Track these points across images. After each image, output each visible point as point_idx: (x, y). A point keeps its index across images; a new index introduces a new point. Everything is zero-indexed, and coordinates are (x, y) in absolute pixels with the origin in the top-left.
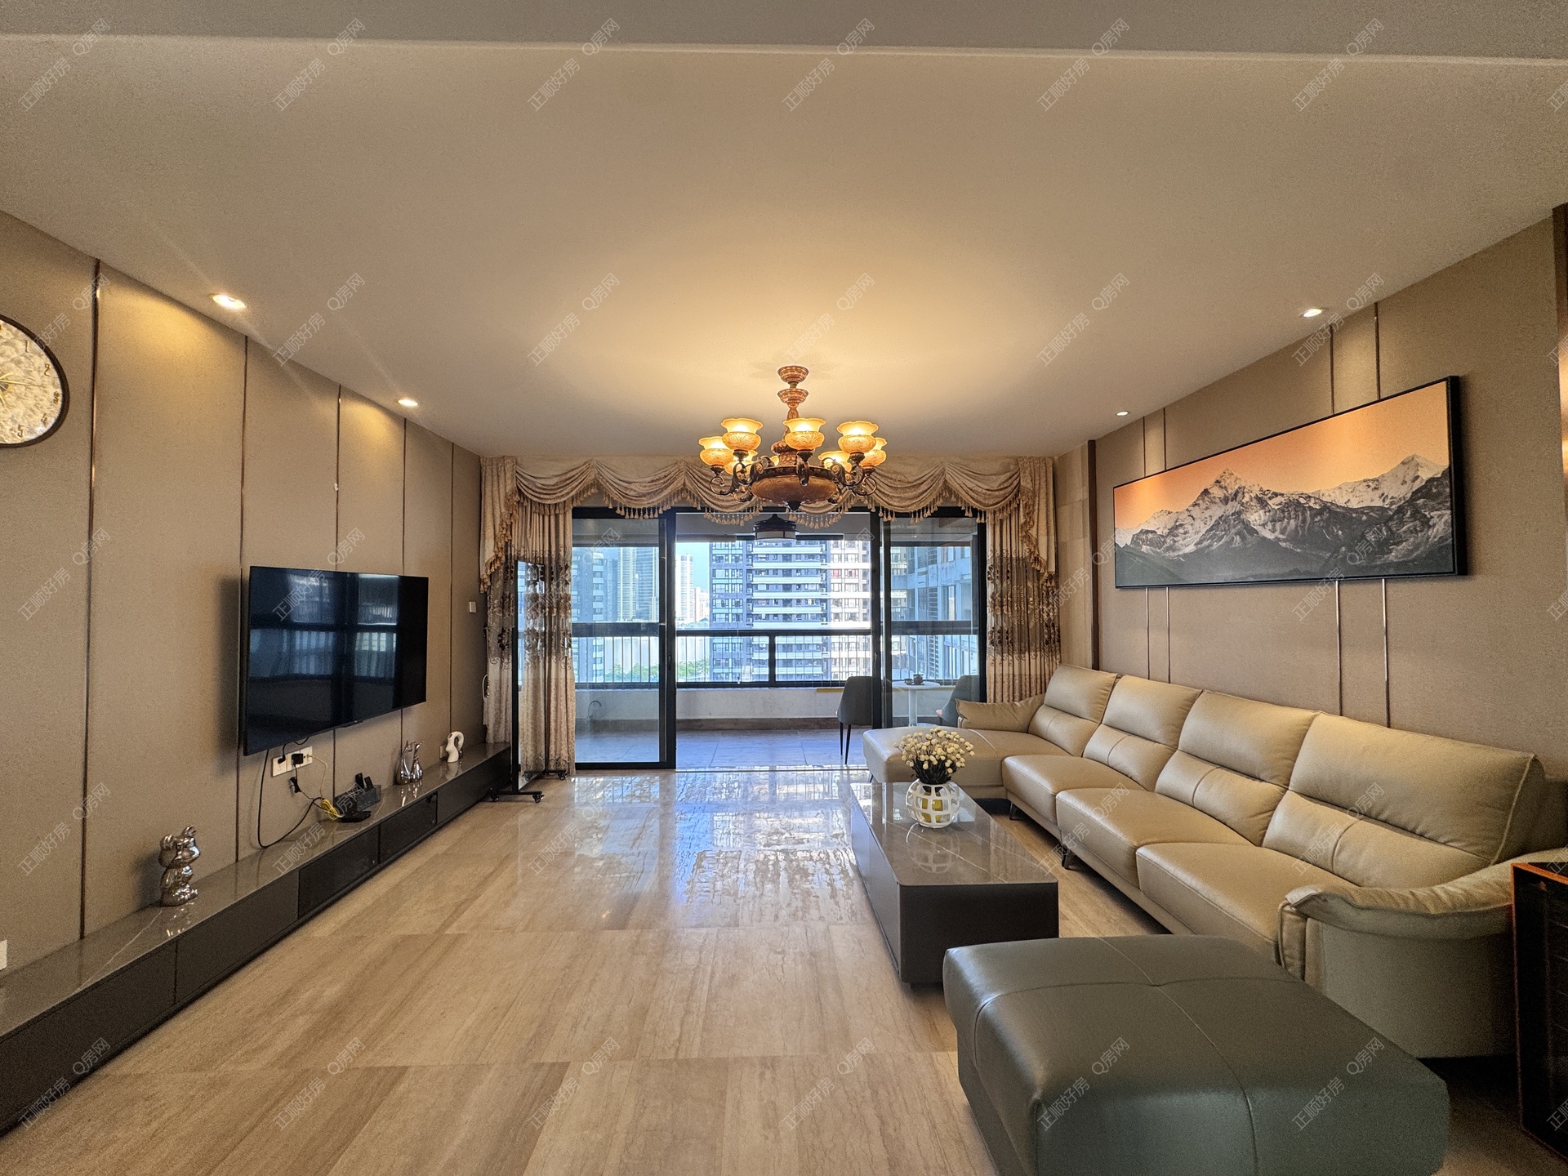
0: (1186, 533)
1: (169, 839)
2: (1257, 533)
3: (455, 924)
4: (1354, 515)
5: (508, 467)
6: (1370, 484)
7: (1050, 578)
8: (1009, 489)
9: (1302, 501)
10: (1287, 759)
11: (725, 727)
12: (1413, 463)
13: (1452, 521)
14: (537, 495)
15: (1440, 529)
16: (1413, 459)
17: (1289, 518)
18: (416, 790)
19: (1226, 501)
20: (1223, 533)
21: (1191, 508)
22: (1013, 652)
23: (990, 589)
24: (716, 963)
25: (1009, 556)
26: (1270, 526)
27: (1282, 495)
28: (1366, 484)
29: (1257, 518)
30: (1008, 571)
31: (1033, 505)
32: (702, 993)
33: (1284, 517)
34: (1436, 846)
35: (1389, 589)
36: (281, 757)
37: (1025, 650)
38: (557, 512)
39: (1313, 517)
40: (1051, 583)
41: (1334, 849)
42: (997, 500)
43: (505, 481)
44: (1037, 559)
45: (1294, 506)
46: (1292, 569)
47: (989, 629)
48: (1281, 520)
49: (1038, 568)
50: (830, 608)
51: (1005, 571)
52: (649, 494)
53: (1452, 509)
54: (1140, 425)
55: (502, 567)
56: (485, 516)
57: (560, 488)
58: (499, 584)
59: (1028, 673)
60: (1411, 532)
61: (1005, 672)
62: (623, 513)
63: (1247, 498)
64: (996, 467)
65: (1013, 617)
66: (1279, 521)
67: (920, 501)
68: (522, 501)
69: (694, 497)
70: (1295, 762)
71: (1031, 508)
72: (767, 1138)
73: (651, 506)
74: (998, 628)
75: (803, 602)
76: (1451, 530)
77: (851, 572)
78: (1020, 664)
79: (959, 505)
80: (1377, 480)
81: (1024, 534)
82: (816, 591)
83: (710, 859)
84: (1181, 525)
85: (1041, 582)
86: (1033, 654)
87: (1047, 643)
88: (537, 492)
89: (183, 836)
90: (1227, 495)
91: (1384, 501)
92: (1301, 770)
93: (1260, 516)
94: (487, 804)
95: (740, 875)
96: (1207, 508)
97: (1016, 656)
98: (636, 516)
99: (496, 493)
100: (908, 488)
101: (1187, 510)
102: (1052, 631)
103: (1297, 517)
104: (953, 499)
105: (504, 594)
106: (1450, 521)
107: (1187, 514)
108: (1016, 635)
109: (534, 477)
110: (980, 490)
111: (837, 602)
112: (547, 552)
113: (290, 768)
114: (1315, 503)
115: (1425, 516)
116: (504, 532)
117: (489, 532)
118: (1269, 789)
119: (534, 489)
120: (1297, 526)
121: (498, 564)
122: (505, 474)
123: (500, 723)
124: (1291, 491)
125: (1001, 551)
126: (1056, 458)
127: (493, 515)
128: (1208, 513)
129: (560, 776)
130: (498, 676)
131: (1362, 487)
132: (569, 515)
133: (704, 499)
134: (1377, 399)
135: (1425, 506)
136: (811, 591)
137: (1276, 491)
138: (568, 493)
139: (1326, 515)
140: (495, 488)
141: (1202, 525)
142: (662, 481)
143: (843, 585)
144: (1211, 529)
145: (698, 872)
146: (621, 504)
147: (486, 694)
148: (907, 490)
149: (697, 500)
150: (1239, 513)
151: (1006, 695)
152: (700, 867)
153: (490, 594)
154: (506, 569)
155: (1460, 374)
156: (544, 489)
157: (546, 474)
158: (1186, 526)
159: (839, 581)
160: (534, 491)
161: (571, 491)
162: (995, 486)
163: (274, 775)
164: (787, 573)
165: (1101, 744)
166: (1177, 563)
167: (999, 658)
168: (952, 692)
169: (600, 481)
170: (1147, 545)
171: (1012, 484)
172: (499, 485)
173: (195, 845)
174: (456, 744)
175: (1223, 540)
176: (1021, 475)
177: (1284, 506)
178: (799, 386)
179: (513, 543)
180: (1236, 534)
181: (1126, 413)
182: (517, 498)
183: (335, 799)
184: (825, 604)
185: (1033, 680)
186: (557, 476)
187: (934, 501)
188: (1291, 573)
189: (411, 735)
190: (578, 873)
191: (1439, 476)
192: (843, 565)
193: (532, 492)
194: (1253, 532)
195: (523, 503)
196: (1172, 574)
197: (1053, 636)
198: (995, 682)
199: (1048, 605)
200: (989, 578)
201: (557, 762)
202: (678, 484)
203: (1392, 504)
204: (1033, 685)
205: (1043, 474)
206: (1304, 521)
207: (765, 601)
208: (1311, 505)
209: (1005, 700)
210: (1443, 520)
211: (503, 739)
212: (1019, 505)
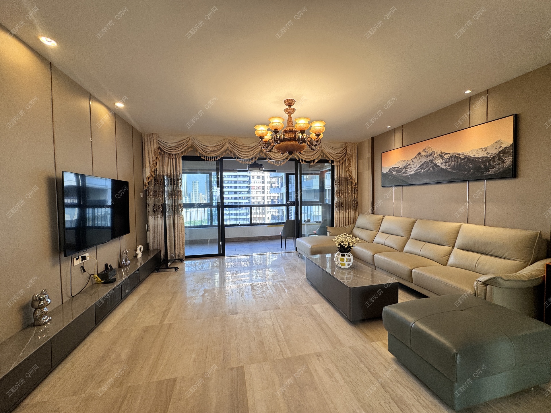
0: (411, 167)
1: (37, 296)
2: (439, 167)
3: (166, 319)
4: (477, 160)
5: (155, 138)
6: (483, 149)
7: (356, 184)
8: (343, 153)
9: (457, 155)
10: (453, 238)
11: (234, 240)
12: (500, 142)
13: (513, 160)
14: (168, 150)
15: (508, 163)
16: (500, 141)
17: (452, 161)
18: (128, 269)
19: (427, 156)
20: (426, 167)
21: (413, 159)
22: (343, 210)
23: (335, 189)
24: (279, 322)
25: (342, 177)
26: (444, 164)
27: (450, 154)
28: (482, 149)
29: (439, 162)
30: (342, 182)
31: (351, 159)
32: (280, 333)
33: (450, 161)
34: (511, 261)
35: (487, 184)
36: (77, 258)
37: (347, 209)
38: (176, 157)
39: (461, 161)
40: (356, 186)
41: (476, 265)
42: (339, 157)
43: (154, 144)
44: (351, 178)
45: (454, 157)
46: (452, 178)
47: (335, 202)
48: (449, 162)
49: (352, 181)
50: (251, 200)
51: (341, 182)
52: (214, 151)
53: (513, 157)
54: (394, 131)
55: (153, 179)
56: (145, 158)
57: (178, 147)
58: (152, 186)
59: (348, 217)
60: (498, 164)
61: (341, 217)
62: (204, 158)
63: (436, 155)
64: (339, 145)
65: (343, 198)
66: (448, 162)
67: (314, 157)
68: (161, 152)
69: (232, 153)
70: (456, 239)
71: (350, 160)
72: (333, 381)
73: (215, 156)
74: (338, 202)
75: (241, 198)
76: (512, 163)
77: (258, 187)
78: (345, 213)
79: (327, 158)
80: (486, 148)
81: (348, 169)
82: (246, 194)
83: (256, 286)
84: (409, 165)
85: (352, 186)
86: (350, 210)
87: (354, 206)
88: (167, 149)
89: (42, 294)
90: (428, 154)
91: (488, 155)
92: (458, 242)
93: (440, 161)
94: (155, 273)
95: (270, 291)
96: (419, 159)
97: (344, 211)
98: (209, 160)
99: (150, 149)
100: (310, 152)
101: (412, 160)
102: (356, 202)
103: (455, 160)
104: (325, 156)
105: (154, 190)
106: (512, 160)
107: (411, 161)
108: (344, 204)
109: (167, 143)
110: (334, 153)
111: (253, 198)
112: (172, 173)
113: (81, 262)
114: (462, 156)
115: (503, 159)
116: (154, 165)
117: (148, 164)
118: (448, 248)
119: (166, 147)
120: (454, 164)
121: (151, 178)
122: (154, 141)
123: (154, 241)
124: (453, 152)
125: (340, 175)
126: (358, 143)
127: (149, 158)
128: (419, 161)
129: (181, 261)
130: (153, 223)
131: (480, 151)
132: (181, 159)
133: (236, 153)
134: (486, 122)
135: (503, 156)
136: (245, 194)
137: (447, 153)
138: (181, 150)
139: (466, 160)
140: (149, 147)
141: (418, 164)
142: (219, 146)
143: (256, 192)
144: (421, 166)
145: (254, 291)
146: (203, 155)
147: (148, 231)
148: (309, 153)
149: (233, 154)
150: (432, 160)
151: (341, 225)
152: (254, 289)
153: (148, 190)
154: (155, 180)
155: (518, 113)
156: (171, 148)
157: (171, 142)
158: (411, 165)
159: (254, 190)
160: (166, 148)
161: (183, 148)
162: (339, 152)
163: (75, 265)
164: (236, 187)
165: (380, 238)
166: (407, 178)
167: (338, 212)
168: (320, 225)
169: (194, 145)
170: (395, 172)
171: (344, 152)
172: (151, 146)
173: (49, 298)
174: (140, 250)
175: (426, 169)
176: (347, 149)
177: (450, 157)
178: (292, 107)
179: (158, 169)
180: (431, 167)
181: (390, 127)
182: (159, 151)
183: (98, 275)
184: (249, 199)
185: (350, 219)
186: (176, 142)
187: (319, 157)
188: (452, 179)
189: (124, 247)
190: (207, 296)
191: (509, 146)
192: (255, 185)
193: (165, 149)
194: (437, 166)
195: (161, 153)
196: (405, 182)
197: (356, 204)
198: (337, 220)
199: (354, 194)
200: (335, 185)
201: (179, 256)
202: (225, 148)
203: (491, 156)
204: (350, 221)
205: (354, 149)
206: (457, 162)
207: (227, 198)
208: (460, 157)
209: (341, 226)
210: (509, 160)
211: (156, 248)
212: (346, 159)
